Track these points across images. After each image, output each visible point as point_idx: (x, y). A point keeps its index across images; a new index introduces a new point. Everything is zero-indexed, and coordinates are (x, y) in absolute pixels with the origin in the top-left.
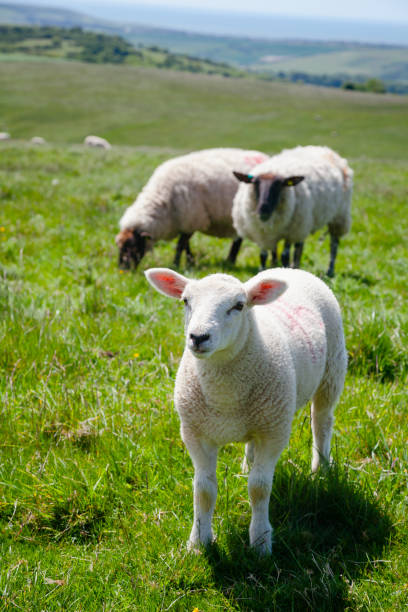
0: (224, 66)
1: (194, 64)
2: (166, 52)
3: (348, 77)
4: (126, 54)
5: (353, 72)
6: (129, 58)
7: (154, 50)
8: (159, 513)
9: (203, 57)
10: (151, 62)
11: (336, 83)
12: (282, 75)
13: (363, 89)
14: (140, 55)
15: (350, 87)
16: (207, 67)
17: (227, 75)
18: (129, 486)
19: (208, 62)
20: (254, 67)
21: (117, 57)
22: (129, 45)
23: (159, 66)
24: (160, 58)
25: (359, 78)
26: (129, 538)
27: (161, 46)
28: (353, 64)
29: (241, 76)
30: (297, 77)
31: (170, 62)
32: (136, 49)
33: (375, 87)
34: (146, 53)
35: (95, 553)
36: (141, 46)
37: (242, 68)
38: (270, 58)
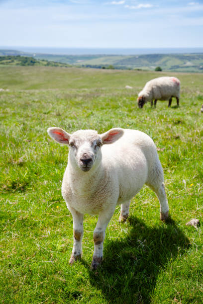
0: (65, 64)
1: (56, 64)
2: (47, 61)
3: (103, 65)
4: (34, 62)
5: (104, 63)
6: (36, 64)
7: (43, 60)
8: (46, 182)
9: (58, 62)
10: (43, 65)
11: (100, 67)
12: (83, 66)
13: (108, 69)
14: (39, 62)
15: (104, 68)
16: (60, 65)
17: (66, 67)
18: (36, 175)
19: (60, 63)
20: (74, 64)
21: (32, 64)
22: (35, 60)
23: (45, 65)
24: (45, 63)
25: (106, 65)
26: (36, 189)
27: (45, 59)
28: (104, 61)
29: (71, 67)
30: (88, 66)
31: (48, 64)
32: (38, 61)
33: (111, 68)
34: (40, 61)
35: (26, 195)
36: (39, 60)
37: (71, 65)
38: (79, 61)
